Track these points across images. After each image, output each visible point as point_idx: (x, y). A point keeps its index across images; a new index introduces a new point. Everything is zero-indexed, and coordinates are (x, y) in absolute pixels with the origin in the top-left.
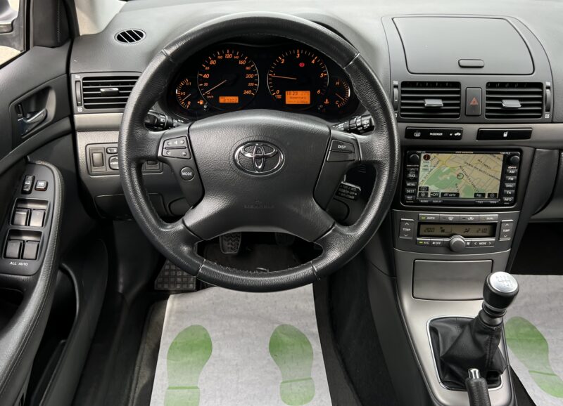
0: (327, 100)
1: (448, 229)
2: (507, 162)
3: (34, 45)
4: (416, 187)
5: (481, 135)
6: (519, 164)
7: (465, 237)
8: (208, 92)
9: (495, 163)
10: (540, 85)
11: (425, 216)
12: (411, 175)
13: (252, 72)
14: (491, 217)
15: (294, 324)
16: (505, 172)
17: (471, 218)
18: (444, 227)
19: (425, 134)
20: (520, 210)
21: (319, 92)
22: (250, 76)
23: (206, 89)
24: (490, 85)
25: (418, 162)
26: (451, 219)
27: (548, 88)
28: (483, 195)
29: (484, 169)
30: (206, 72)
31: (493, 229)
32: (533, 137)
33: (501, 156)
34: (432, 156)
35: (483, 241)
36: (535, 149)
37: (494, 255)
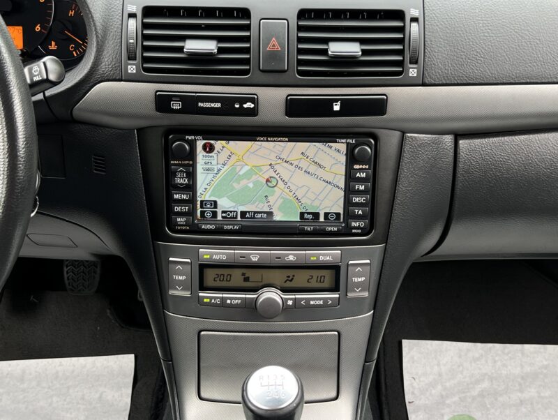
0: (53, 43)
1: (255, 276)
2: (352, 159)
4: (192, 201)
5: (294, 107)
6: (374, 161)
7: (284, 290)
9: (332, 157)
10: (398, 15)
11: (210, 253)
12: (181, 180)
14: (327, 255)
16: (350, 177)
17: (291, 258)
18: (249, 273)
19: (190, 104)
20: (385, 240)
21: (38, 28)
25: (192, 155)
26: (255, 259)
27: (415, 20)
28: (316, 215)
29: (312, 169)
31: (335, 276)
32: (393, 111)
33: (341, 146)
34: (218, 144)
35: (317, 298)
36: (404, 133)
37: (339, 323)
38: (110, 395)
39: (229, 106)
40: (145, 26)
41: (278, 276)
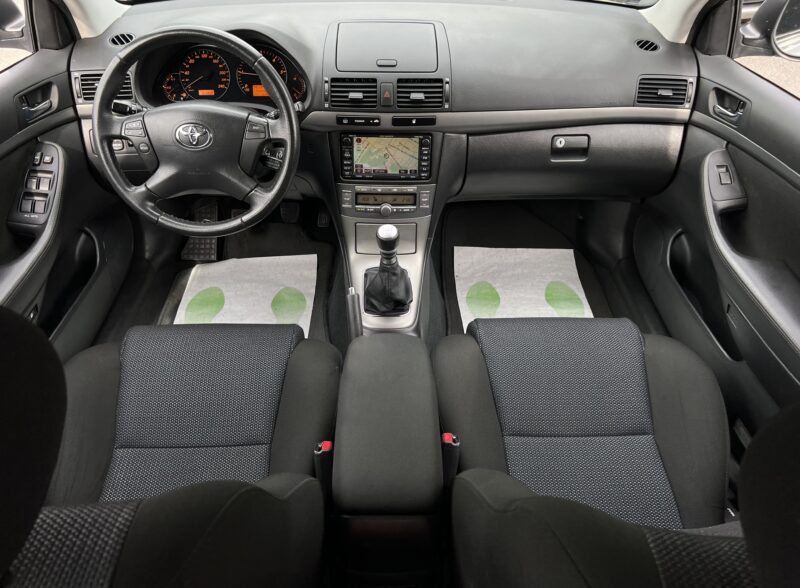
1: (379, 198)
2: (421, 145)
3: (42, 47)
4: (352, 165)
5: (395, 122)
6: (431, 146)
7: (392, 205)
8: (189, 86)
9: (412, 145)
10: (441, 81)
11: (360, 188)
12: (347, 155)
13: (224, 69)
14: (411, 189)
15: (297, 287)
16: (421, 153)
18: (377, 197)
19: (351, 120)
20: (436, 182)
22: (222, 73)
23: (187, 83)
24: (399, 81)
25: (351, 144)
26: (379, 191)
27: (447, 83)
28: (406, 171)
29: (405, 150)
30: (187, 69)
31: (414, 198)
32: (439, 123)
33: (416, 139)
34: (363, 139)
35: (407, 208)
36: (444, 133)
37: (416, 219)
38: (306, 273)
39: (368, 121)
40: (332, 86)
41: (389, 198)
